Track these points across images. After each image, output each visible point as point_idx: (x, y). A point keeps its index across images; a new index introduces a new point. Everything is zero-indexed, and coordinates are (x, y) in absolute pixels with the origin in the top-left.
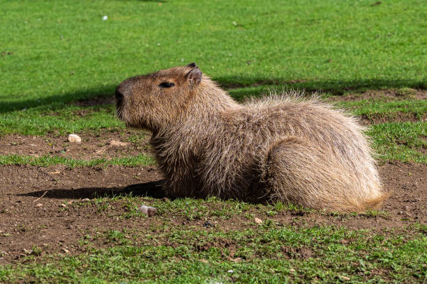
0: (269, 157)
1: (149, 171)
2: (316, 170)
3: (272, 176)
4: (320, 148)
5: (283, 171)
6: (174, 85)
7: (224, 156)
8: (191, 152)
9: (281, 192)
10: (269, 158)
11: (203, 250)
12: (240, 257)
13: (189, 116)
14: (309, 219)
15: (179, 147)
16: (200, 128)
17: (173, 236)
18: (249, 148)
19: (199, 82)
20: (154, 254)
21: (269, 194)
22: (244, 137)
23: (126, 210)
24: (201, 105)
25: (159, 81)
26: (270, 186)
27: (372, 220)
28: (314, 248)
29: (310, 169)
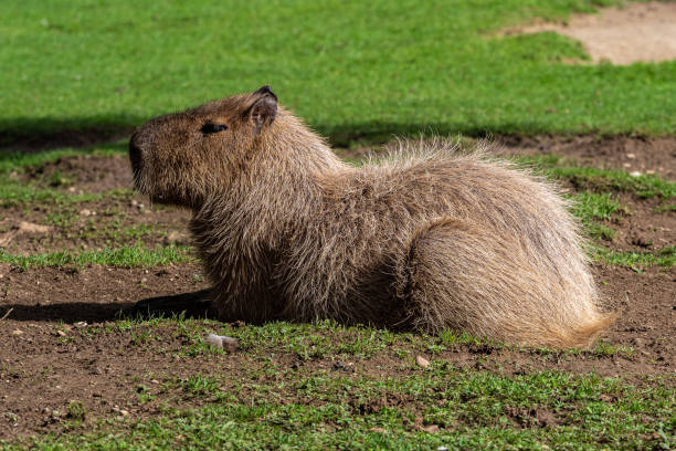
0: (412, 252)
1: (158, 275)
2: (493, 276)
3: (417, 287)
4: (500, 239)
5: (438, 279)
6: (226, 128)
7: (324, 255)
8: (263, 244)
9: (432, 313)
10: (411, 255)
11: (370, 412)
12: (435, 423)
13: (255, 181)
14: (502, 359)
15: (242, 235)
16: (279, 203)
17: (304, 387)
18: (370, 243)
19: (272, 120)
20: (287, 418)
21: (413, 318)
22: (359, 222)
23: (183, 343)
24: (277, 162)
25: (200, 122)
26: (413, 304)
27: (607, 361)
28: (557, 409)
29: (482, 275)
